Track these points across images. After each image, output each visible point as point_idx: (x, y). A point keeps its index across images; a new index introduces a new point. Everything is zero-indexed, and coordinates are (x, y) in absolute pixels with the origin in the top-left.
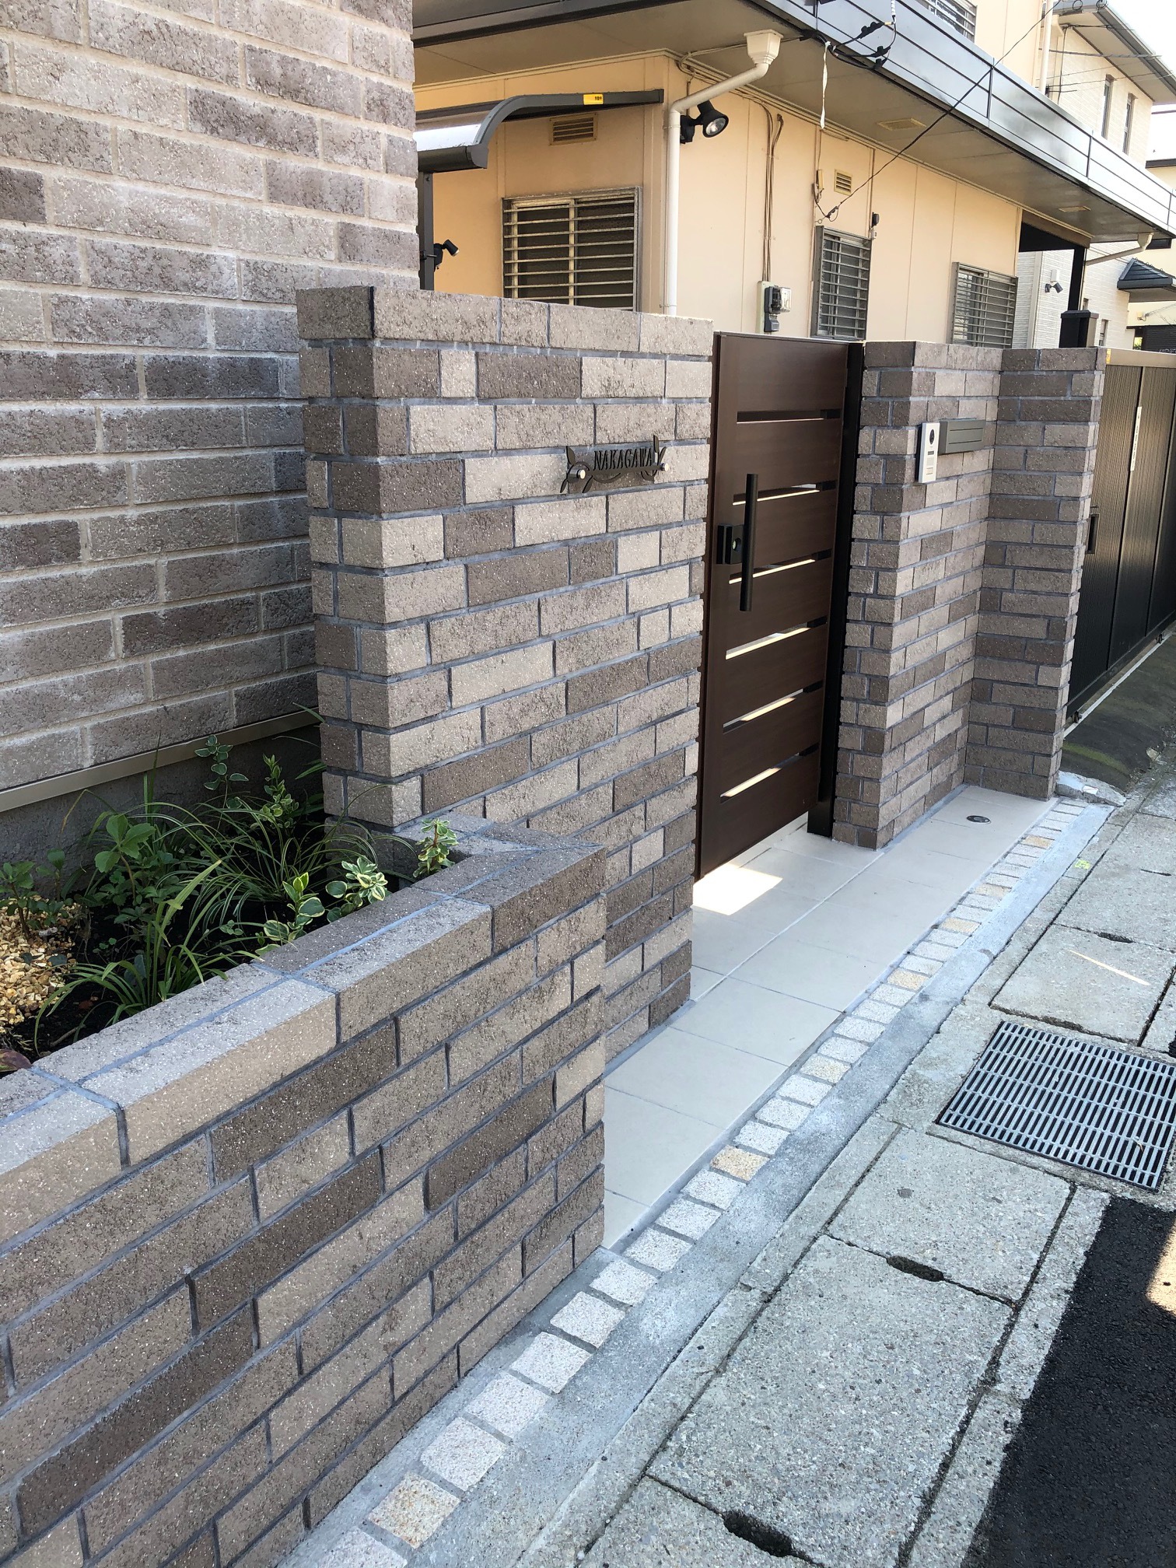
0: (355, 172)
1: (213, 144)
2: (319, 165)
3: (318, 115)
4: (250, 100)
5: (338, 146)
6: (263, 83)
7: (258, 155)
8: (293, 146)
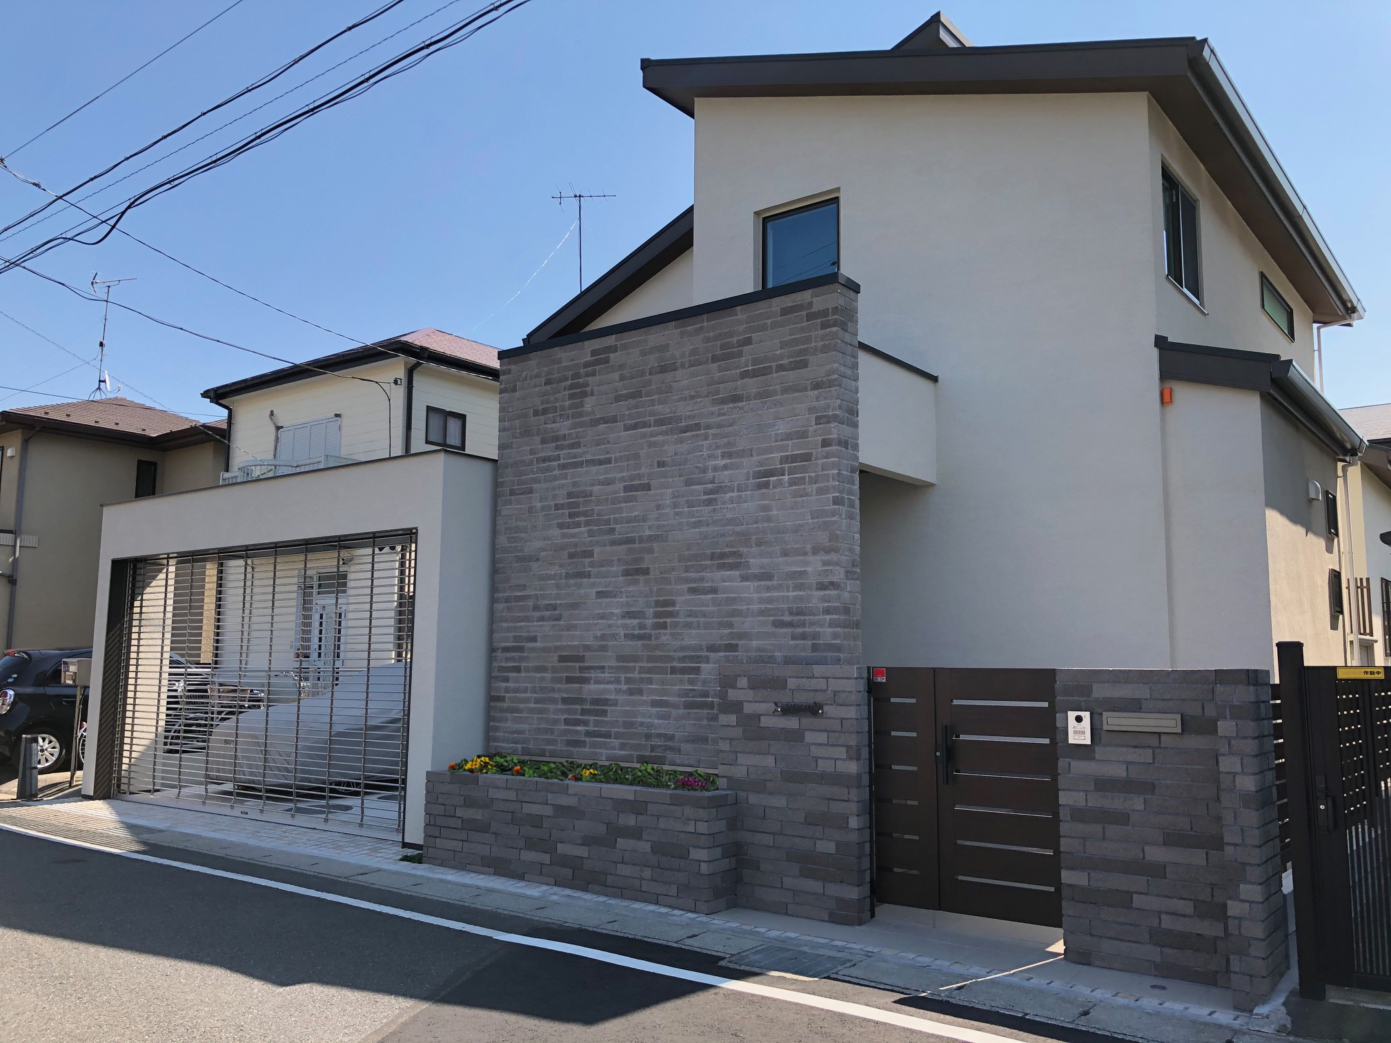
0: (818, 629)
1: (777, 630)
2: (807, 629)
3: (807, 618)
4: (787, 618)
5: (812, 624)
6: (791, 613)
7: (789, 630)
8: (798, 626)
